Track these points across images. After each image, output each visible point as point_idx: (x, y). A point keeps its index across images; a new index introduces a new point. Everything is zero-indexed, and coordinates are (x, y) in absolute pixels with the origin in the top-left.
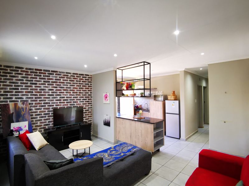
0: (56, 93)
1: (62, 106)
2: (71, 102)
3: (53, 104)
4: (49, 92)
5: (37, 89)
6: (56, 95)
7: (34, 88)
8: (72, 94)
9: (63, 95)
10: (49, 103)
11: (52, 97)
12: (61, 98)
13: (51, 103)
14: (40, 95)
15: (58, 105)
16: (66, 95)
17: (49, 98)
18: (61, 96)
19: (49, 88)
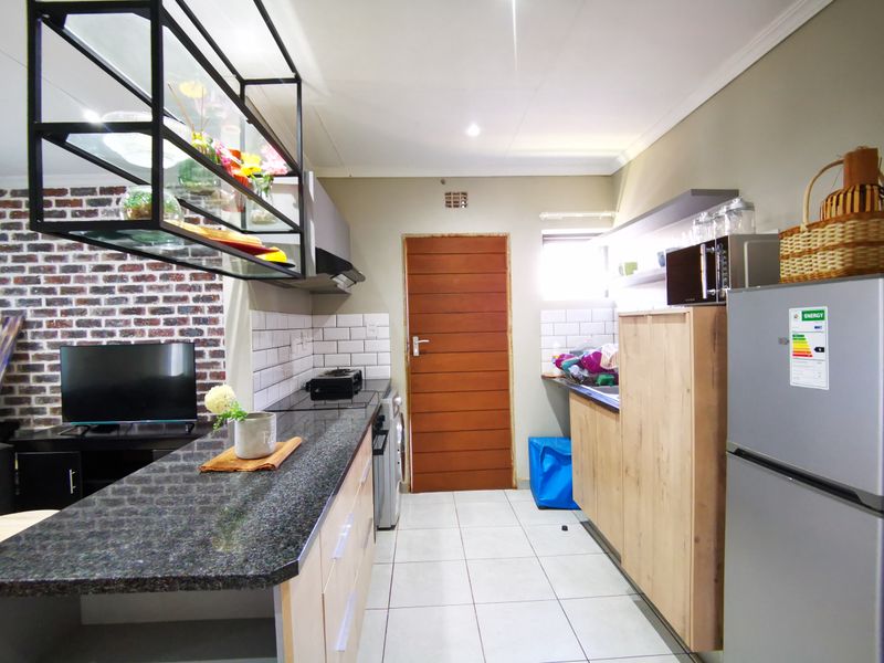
0: (122, 279)
1: (146, 338)
2: (185, 321)
3: (110, 329)
4: (94, 279)
5: (51, 269)
6: (121, 290)
7: (41, 263)
8: (187, 281)
9: (151, 288)
10: (98, 323)
11: (108, 296)
12: (140, 300)
13: (103, 324)
14: (64, 291)
15: (132, 333)
16: (160, 288)
17: (97, 302)
18: (141, 291)
19: (96, 263)
